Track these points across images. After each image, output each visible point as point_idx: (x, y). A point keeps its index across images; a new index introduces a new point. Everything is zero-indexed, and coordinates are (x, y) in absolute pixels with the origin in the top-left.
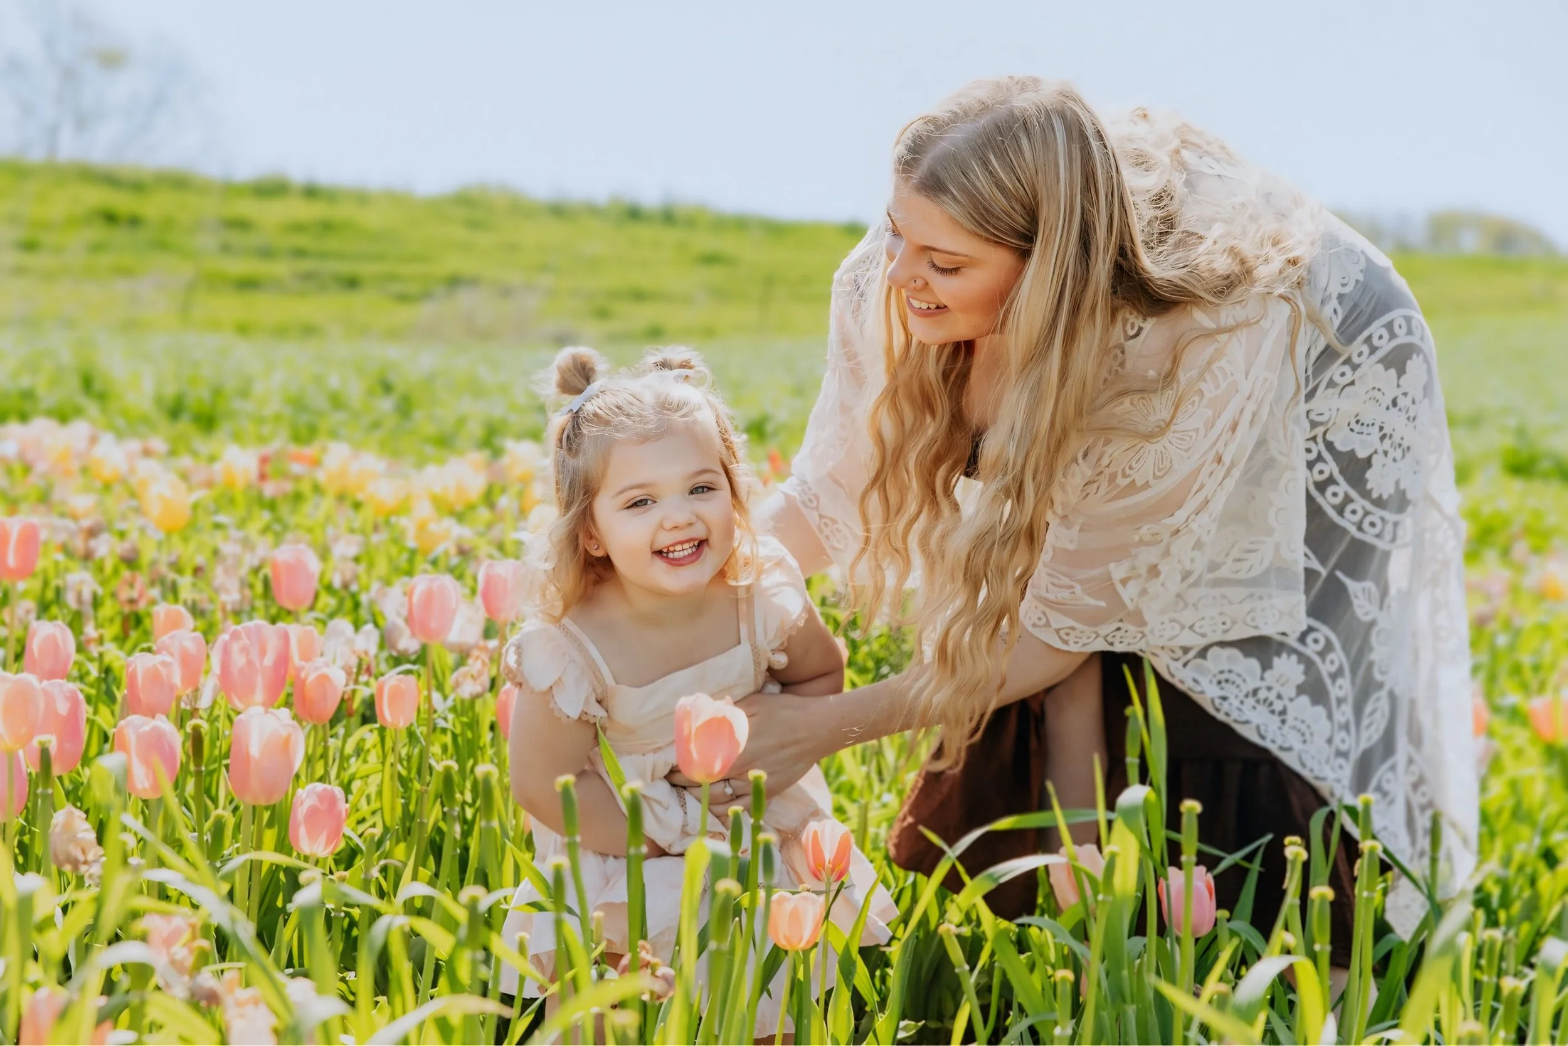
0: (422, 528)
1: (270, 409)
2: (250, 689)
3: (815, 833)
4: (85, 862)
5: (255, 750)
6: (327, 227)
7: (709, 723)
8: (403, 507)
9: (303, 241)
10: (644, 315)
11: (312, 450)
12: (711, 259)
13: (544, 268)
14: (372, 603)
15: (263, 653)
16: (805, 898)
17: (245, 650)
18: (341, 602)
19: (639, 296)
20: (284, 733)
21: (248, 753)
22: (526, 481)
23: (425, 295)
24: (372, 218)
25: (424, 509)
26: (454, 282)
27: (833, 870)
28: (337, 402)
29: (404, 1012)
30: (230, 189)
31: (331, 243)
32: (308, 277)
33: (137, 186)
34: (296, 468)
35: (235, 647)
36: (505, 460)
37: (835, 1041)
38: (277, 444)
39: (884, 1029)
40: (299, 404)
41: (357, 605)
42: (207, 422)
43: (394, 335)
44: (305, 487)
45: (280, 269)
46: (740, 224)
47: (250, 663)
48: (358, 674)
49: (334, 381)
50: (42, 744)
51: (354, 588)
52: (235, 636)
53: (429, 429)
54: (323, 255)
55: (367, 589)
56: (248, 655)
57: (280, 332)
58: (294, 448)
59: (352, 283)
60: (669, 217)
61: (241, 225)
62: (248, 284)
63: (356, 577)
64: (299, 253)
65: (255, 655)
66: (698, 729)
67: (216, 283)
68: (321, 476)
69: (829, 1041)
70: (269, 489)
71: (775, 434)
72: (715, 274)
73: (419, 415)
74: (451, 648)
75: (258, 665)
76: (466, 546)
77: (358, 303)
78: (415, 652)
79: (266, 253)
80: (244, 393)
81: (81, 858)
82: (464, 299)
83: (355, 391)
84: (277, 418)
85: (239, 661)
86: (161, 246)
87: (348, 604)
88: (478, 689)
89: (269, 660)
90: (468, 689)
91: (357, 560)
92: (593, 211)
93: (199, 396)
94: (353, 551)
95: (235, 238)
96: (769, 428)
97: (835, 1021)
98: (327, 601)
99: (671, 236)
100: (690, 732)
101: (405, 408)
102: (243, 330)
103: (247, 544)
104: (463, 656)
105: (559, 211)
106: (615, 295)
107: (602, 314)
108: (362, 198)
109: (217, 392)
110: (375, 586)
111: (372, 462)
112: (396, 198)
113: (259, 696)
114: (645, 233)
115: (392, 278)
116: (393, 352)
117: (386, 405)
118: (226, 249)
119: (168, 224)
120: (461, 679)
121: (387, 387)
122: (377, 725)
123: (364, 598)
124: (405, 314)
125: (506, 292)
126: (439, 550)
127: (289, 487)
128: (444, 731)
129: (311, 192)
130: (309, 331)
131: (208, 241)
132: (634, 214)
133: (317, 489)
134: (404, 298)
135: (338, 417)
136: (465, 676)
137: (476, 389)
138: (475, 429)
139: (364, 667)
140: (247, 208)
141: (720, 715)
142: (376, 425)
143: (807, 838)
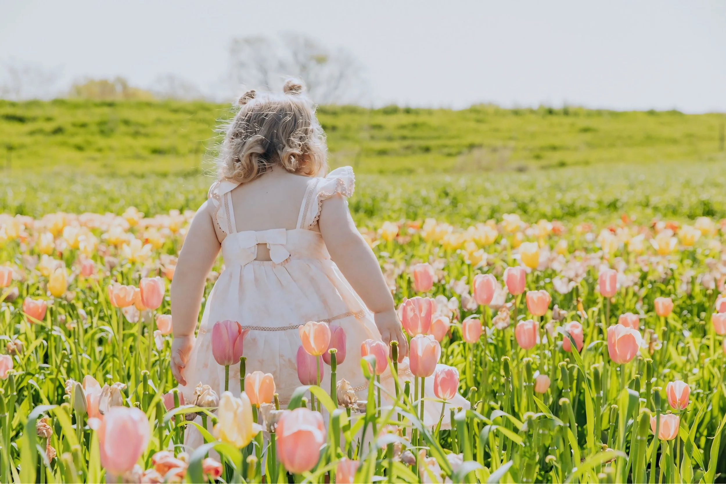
0: (471, 255)
1: (397, 207)
2: (416, 327)
3: (672, 387)
4: (351, 403)
5: (420, 353)
6: (415, 126)
7: (624, 337)
8: (462, 246)
9: (405, 132)
10: (557, 157)
11: (418, 222)
12: (586, 130)
13: (511, 138)
14: (451, 288)
15: (421, 311)
16: (670, 416)
17: (413, 310)
18: (438, 288)
19: (554, 148)
20: (432, 345)
21: (417, 355)
22: (513, 233)
23: (459, 153)
24: (434, 121)
25: (471, 246)
26: (472, 147)
27: (681, 404)
28: (426, 201)
29: (497, 468)
30: (373, 112)
31: (417, 133)
32: (408, 148)
33: (334, 113)
34: (411, 231)
35: (409, 308)
36: (503, 224)
37: (684, 482)
38: (403, 221)
39: (708, 477)
40: (409, 203)
41: (444, 290)
42: (370, 213)
43: (446, 171)
44: (416, 240)
45: (396, 145)
46: (599, 113)
47: (415, 315)
48: (453, 319)
49: (424, 192)
50: (331, 351)
51: (443, 282)
52: (408, 304)
53: (466, 212)
54: (413, 138)
55: (449, 283)
56: (414, 312)
57: (398, 172)
58: (410, 222)
59: (427, 150)
60: (566, 112)
61: (379, 127)
62: (383, 153)
63: (444, 277)
64: (404, 138)
65: (417, 312)
66: (618, 340)
67: (369, 153)
68: (424, 234)
69: (682, 481)
70: (401, 240)
71: (622, 207)
72: (588, 136)
73: (460, 205)
74: (492, 307)
75: (419, 316)
76: (491, 262)
77: (429, 158)
78: (475, 310)
79: (390, 139)
80: (385, 199)
81: (349, 401)
82: (476, 153)
83: (433, 196)
84: (400, 210)
85: (410, 314)
86: (345, 138)
87: (441, 289)
88: (505, 325)
89: (423, 314)
90: (501, 325)
91: (443, 269)
92: (532, 112)
93: (367, 202)
94: (442, 266)
95: (376, 133)
96: (619, 204)
97: (684, 473)
98: (434, 289)
99: (567, 121)
100: (615, 341)
101: (454, 203)
102: (381, 172)
103: (395, 264)
104: (497, 310)
105: (516, 113)
106: (542, 148)
107: (538, 157)
108: (430, 112)
109: (374, 199)
110: (452, 281)
111: (446, 227)
112: (445, 112)
113: (420, 330)
114: (555, 119)
115: (445, 146)
116: (448, 179)
117: (447, 202)
118: (372, 138)
119: (348, 128)
120: (498, 321)
121: (447, 194)
122: (462, 342)
123: (447, 287)
124: (451, 162)
125: (495, 150)
126: (480, 264)
127: (408, 239)
128: (491, 344)
129: (408, 111)
130: (410, 171)
131: (365, 135)
132: (551, 112)
133: (421, 240)
134: (450, 155)
135: (427, 208)
136: (499, 319)
137: (486, 193)
138: (486, 211)
139: (455, 316)
140: (380, 120)
141: (628, 334)
142: (442, 211)
143: (668, 389)
